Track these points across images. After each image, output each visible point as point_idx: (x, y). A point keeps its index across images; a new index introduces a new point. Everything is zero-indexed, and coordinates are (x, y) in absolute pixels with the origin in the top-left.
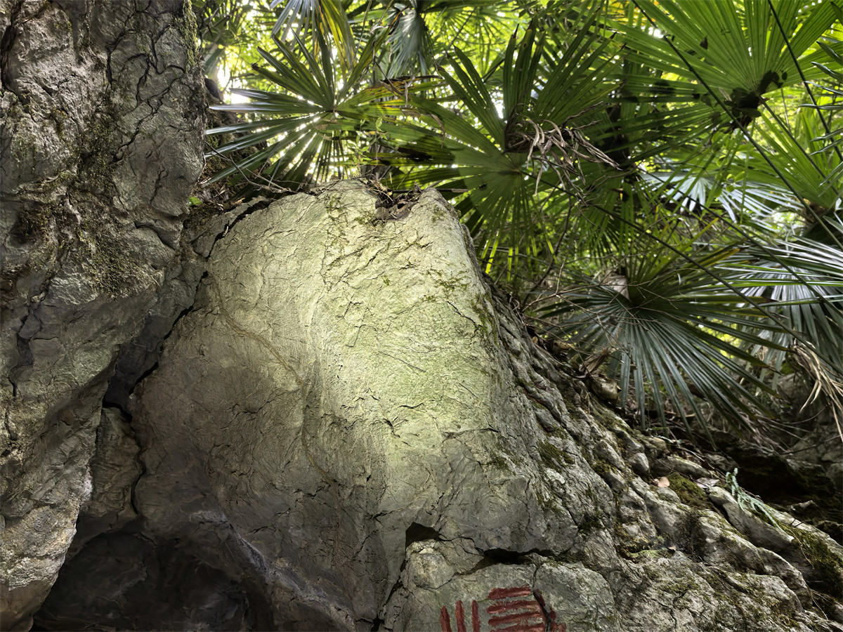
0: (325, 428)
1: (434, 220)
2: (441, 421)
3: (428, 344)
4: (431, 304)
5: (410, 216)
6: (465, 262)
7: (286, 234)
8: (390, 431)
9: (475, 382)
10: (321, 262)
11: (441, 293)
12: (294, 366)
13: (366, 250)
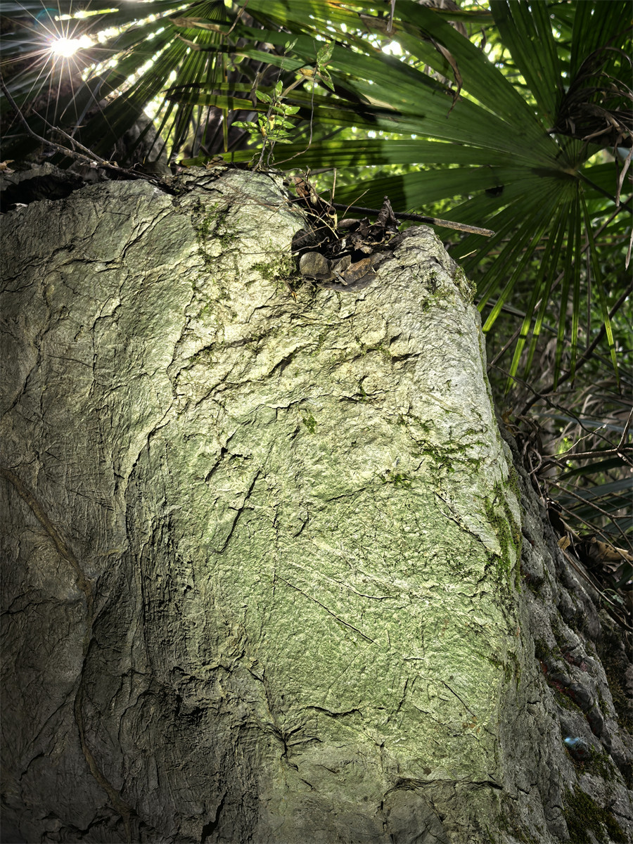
0: (128, 701)
1: (425, 305)
2: (392, 754)
3: (384, 580)
4: (402, 492)
5: (375, 284)
6: (481, 410)
7: (99, 267)
8: (279, 753)
9: (475, 682)
10: (171, 349)
11: (424, 471)
12: (77, 550)
13: (272, 342)
